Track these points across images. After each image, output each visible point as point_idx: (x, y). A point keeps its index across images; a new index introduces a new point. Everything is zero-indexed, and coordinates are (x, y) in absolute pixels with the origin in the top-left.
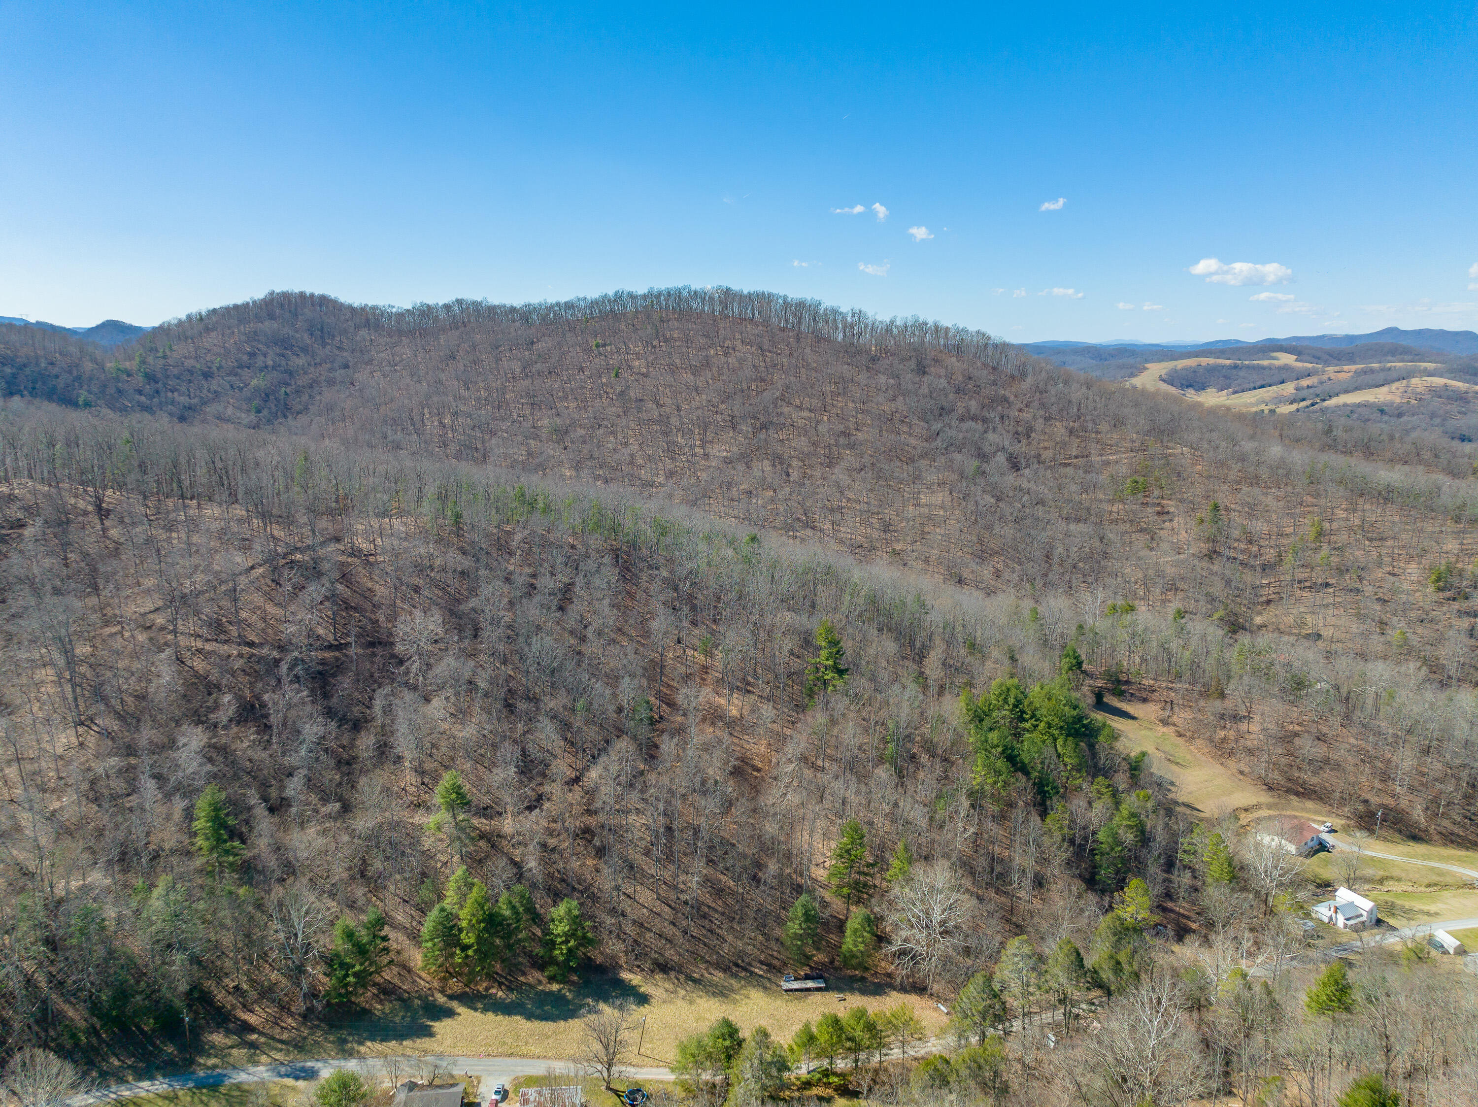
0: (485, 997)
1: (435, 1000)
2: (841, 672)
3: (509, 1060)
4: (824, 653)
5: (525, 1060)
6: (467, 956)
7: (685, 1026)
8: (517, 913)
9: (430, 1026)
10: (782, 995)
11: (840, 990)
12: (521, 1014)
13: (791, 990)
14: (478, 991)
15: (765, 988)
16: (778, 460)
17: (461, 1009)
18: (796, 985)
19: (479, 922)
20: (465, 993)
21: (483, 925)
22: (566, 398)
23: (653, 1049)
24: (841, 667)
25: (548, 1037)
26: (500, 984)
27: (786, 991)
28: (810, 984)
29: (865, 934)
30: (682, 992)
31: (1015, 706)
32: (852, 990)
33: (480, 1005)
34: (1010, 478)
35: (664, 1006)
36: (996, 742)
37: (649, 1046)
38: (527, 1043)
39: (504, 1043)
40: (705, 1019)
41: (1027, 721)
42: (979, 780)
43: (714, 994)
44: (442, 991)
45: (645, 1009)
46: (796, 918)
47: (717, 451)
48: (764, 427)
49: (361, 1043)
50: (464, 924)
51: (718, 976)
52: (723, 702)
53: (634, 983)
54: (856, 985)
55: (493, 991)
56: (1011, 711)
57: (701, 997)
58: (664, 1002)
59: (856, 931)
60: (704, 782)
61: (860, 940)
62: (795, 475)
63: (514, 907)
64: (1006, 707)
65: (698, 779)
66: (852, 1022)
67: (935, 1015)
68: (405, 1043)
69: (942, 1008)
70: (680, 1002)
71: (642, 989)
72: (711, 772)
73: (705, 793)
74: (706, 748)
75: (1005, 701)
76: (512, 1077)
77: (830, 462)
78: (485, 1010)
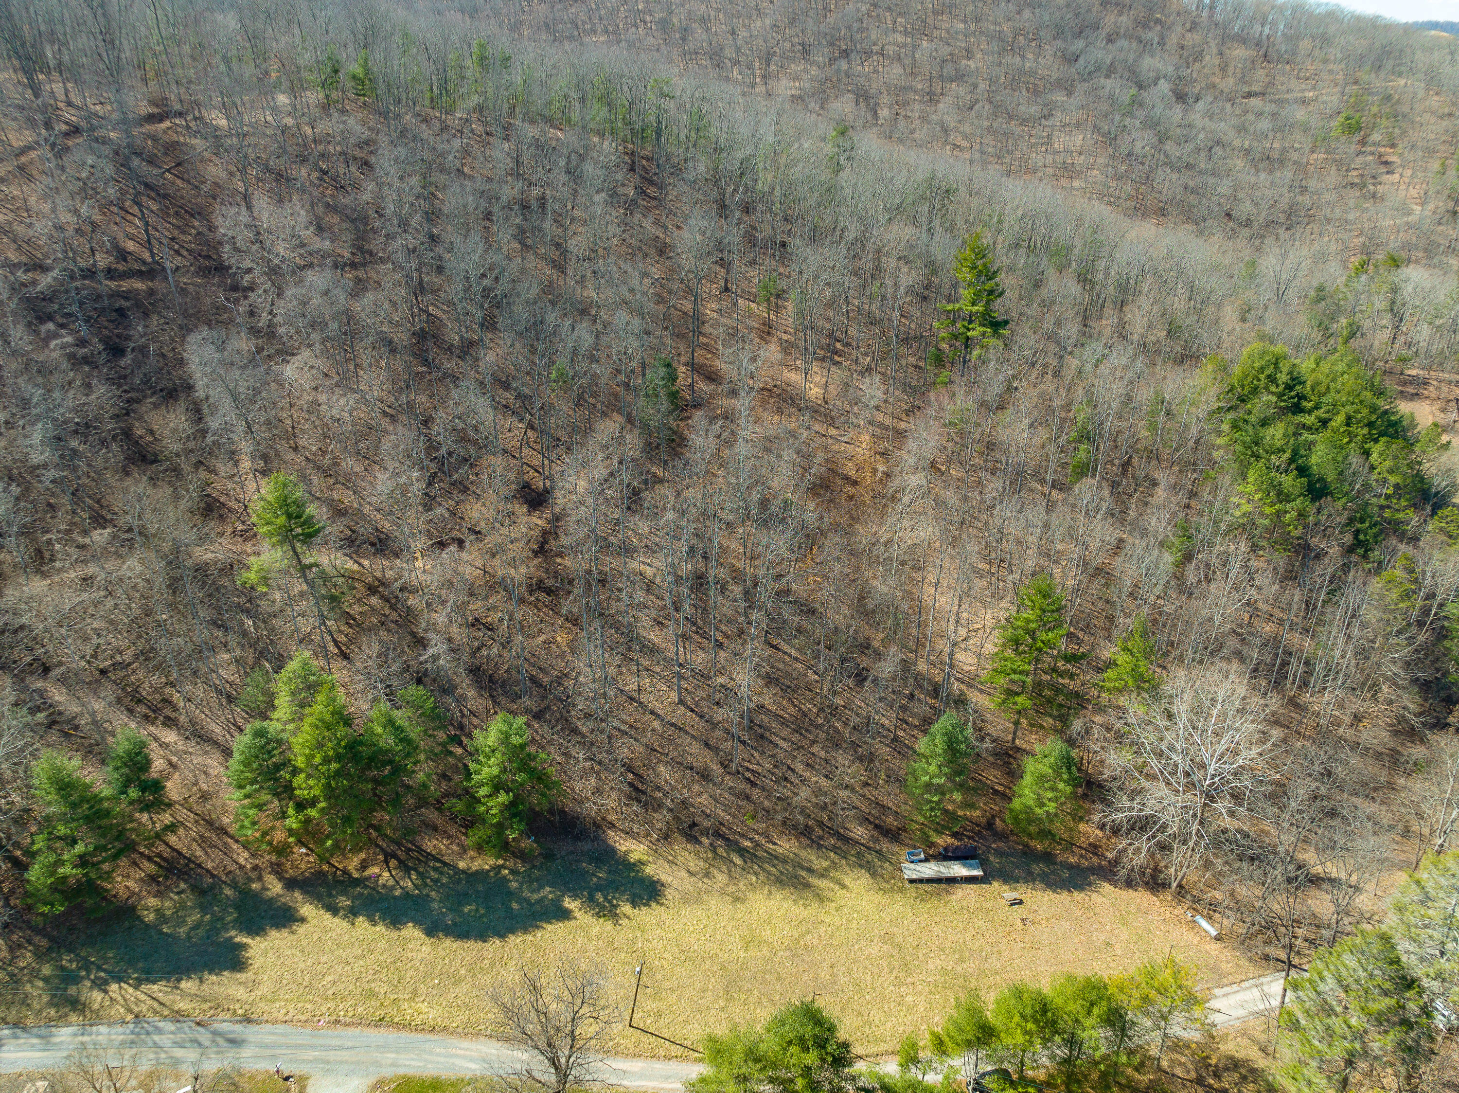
0: (357, 882)
1: (265, 889)
2: (996, 325)
3: (374, 1035)
4: (966, 294)
5: (404, 1035)
6: (308, 820)
7: (724, 957)
8: (407, 741)
9: (244, 947)
10: (901, 890)
11: (1008, 878)
12: (418, 923)
13: (921, 881)
14: (345, 872)
15: (874, 875)
16: (863, 96)
17: (307, 910)
18: (930, 870)
19: (326, 761)
20: (321, 874)
21: (334, 766)
22: (593, 31)
23: (659, 1014)
24: (999, 317)
25: (458, 981)
26: (388, 856)
27: (912, 881)
28: (958, 870)
29: (1061, 786)
30: (721, 878)
31: (1289, 387)
32: (1029, 878)
33: (344, 902)
34: (1177, 113)
35: (685, 910)
36: (1279, 444)
37: (651, 1005)
38: (415, 993)
39: (371, 994)
40: (761, 942)
41: (1310, 412)
42: (1247, 508)
43: (780, 882)
44: (277, 870)
45: (647, 915)
46: (934, 755)
47: (784, 87)
48: (845, 54)
49: (101, 985)
50: (300, 762)
51: (785, 845)
52: (795, 378)
53: (633, 857)
54: (1036, 869)
55: (374, 870)
56: (1280, 396)
57: (753, 887)
58: (686, 901)
59: (1041, 778)
60: (764, 503)
61: (1050, 795)
62: (884, 113)
63: (399, 729)
64: (1273, 389)
65: (755, 497)
66: (1074, 1007)
67: (1191, 937)
68: (183, 984)
69: (1204, 924)
70: (714, 903)
71: (649, 870)
72: (776, 484)
73: (765, 524)
74: (769, 445)
75: (1271, 379)
76: (371, 1080)
77: (932, 98)
78: (353, 913)
